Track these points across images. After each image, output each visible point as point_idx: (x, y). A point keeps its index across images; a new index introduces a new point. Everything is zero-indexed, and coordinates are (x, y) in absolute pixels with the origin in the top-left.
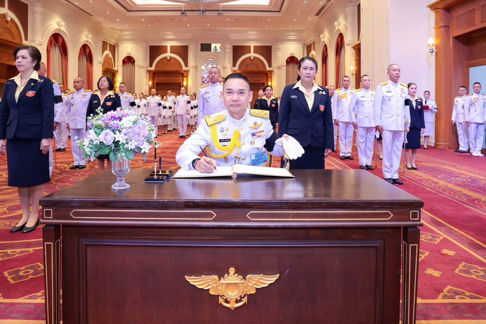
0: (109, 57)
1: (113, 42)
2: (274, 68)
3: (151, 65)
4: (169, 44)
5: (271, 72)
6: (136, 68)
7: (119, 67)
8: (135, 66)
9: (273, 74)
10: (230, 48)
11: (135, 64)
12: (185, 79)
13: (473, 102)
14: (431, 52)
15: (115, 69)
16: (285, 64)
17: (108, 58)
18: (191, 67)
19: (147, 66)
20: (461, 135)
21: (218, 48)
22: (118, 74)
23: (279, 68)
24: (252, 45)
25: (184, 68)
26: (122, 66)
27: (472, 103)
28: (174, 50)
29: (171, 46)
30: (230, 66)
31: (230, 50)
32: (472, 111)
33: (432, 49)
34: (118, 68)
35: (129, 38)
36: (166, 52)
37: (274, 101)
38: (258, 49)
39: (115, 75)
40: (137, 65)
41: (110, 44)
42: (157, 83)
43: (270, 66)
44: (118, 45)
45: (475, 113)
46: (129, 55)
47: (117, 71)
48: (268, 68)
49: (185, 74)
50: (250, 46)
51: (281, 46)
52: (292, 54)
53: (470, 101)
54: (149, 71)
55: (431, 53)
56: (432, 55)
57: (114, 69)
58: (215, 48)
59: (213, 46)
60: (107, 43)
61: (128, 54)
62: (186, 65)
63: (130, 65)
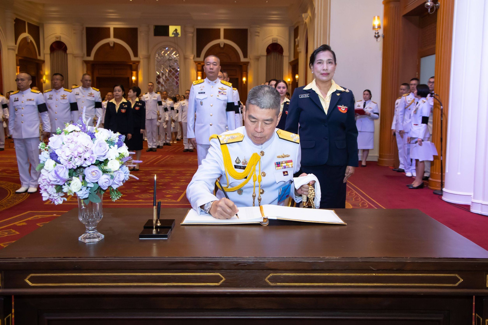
0: (29, 41)
1: (34, 21)
2: (250, 59)
3: (89, 54)
4: (112, 26)
5: (247, 64)
6: (70, 58)
7: (46, 56)
8: (67, 54)
9: (249, 67)
10: (192, 31)
11: (68, 52)
12: (134, 73)
13: (407, 104)
14: (375, 37)
15: (41, 58)
16: (265, 53)
17: (28, 43)
18: (141, 57)
19: (84, 55)
20: (401, 148)
21: (179, 31)
22: (45, 64)
23: (258, 59)
24: (222, 28)
25: (133, 59)
26: (50, 54)
27: (406, 106)
28: (118, 33)
29: (115, 29)
30: (193, 56)
31: (192, 35)
32: (406, 117)
33: (378, 33)
34: (44, 57)
35: (58, 16)
36: (109, 36)
37: (125, 105)
38: (229, 34)
39: (41, 66)
40: (70, 54)
41: (29, 25)
42: (97, 78)
43: (245, 56)
44: (43, 25)
45: (409, 119)
46: (58, 40)
47: (43, 62)
48: (243, 59)
49: (134, 66)
50: (219, 30)
51: (259, 29)
52: (275, 41)
53: (404, 103)
54: (86, 62)
55: (375, 39)
56: (377, 41)
57: (39, 58)
58: (175, 32)
59: (172, 29)
60: (25, 22)
61: (57, 38)
62: (136, 55)
63: (60, 53)
